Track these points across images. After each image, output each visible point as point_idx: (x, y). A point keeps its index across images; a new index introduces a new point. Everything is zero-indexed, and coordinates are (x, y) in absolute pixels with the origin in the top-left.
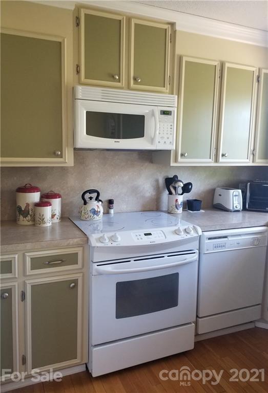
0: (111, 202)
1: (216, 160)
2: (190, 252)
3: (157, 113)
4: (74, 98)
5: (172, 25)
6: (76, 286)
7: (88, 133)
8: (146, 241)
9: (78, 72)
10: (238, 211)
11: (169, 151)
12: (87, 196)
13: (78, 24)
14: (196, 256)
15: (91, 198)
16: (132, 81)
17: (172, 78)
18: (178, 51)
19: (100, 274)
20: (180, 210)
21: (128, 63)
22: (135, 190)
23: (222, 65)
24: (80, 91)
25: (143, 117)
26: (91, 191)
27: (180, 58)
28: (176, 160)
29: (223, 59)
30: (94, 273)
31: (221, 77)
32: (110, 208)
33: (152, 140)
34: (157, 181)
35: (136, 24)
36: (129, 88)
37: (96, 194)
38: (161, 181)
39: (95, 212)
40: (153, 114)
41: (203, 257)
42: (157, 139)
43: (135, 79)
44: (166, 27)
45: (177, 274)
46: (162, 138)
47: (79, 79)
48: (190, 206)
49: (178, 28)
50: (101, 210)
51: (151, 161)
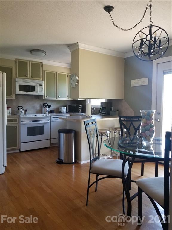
0: (26, 110)
1: (57, 98)
2: (47, 120)
3: (38, 86)
4: (15, 81)
5: (42, 63)
6: (17, 128)
7: (19, 90)
8: (35, 117)
9: (16, 75)
10: (65, 113)
11: (43, 95)
12: (19, 107)
13: (16, 63)
14: (49, 121)
15: (20, 108)
16: (31, 77)
17: (42, 76)
18: (44, 69)
19: (23, 124)
20: (48, 113)
21: (30, 73)
22: (34, 107)
23: (57, 72)
24: (17, 80)
25: (34, 86)
26: (20, 106)
27: (44, 71)
28: (45, 98)
29: (57, 71)
30: (21, 124)
31: (57, 76)
32: (26, 112)
33: (37, 92)
34: (41, 104)
35: (31, 63)
36: (30, 79)
37: (22, 107)
38: (42, 105)
39: (22, 112)
40: (37, 85)
41: (52, 122)
42: (38, 92)
43: (32, 76)
44: (40, 63)
45: (44, 126)
46: (40, 92)
47: (17, 76)
48: (51, 112)
49: (43, 63)
50: (23, 111)
51: (39, 99)
